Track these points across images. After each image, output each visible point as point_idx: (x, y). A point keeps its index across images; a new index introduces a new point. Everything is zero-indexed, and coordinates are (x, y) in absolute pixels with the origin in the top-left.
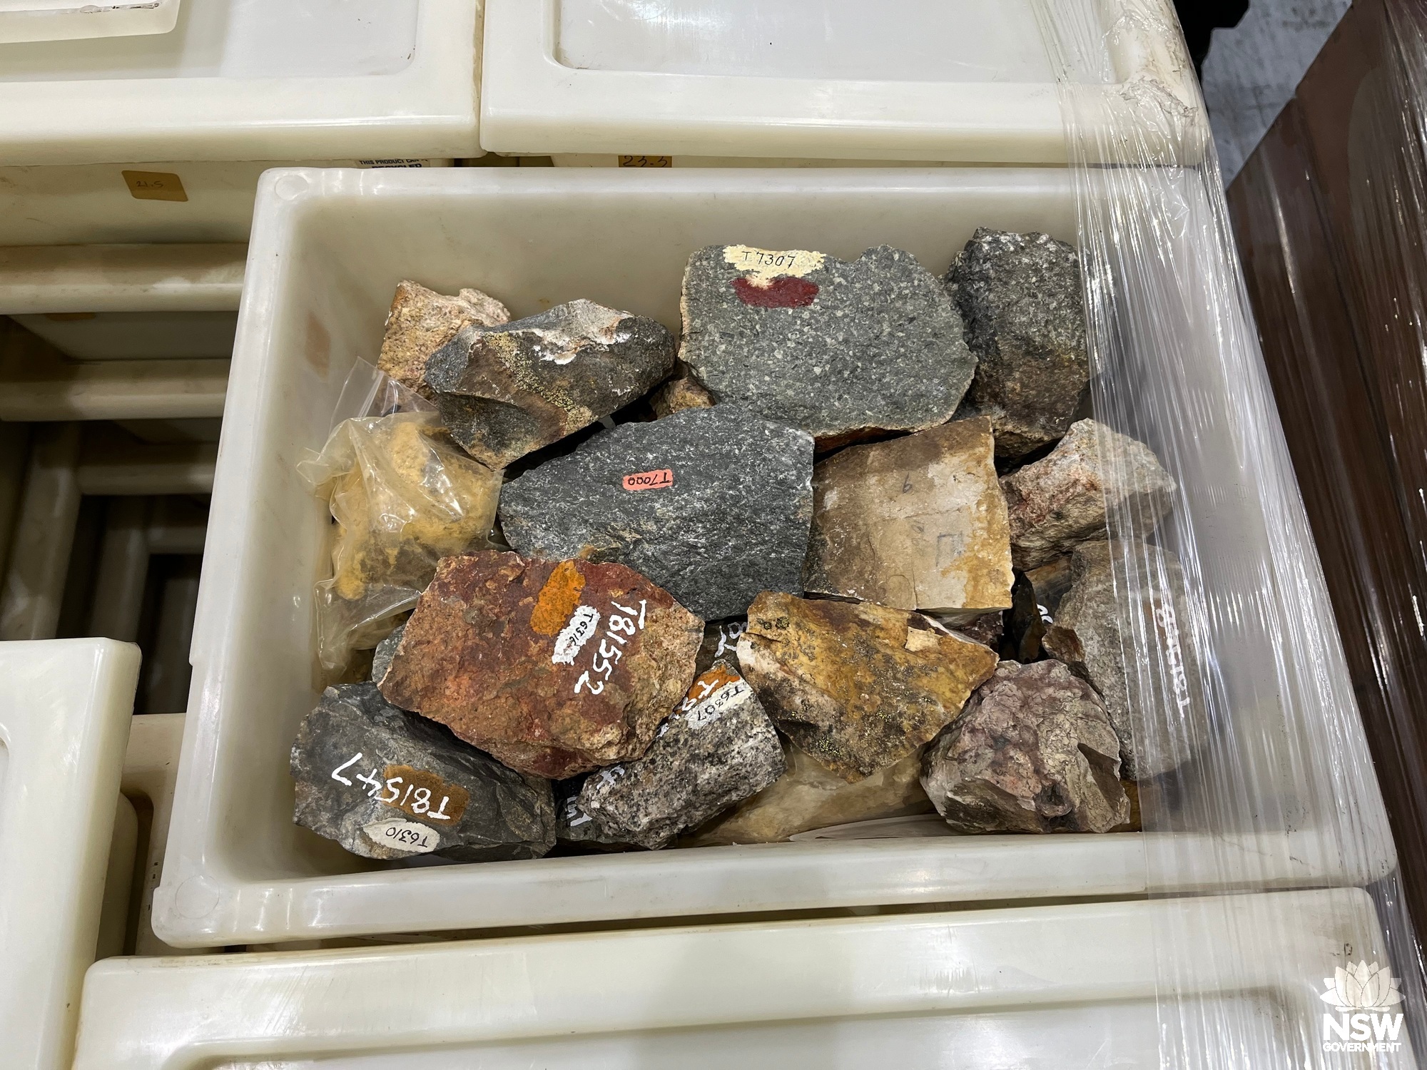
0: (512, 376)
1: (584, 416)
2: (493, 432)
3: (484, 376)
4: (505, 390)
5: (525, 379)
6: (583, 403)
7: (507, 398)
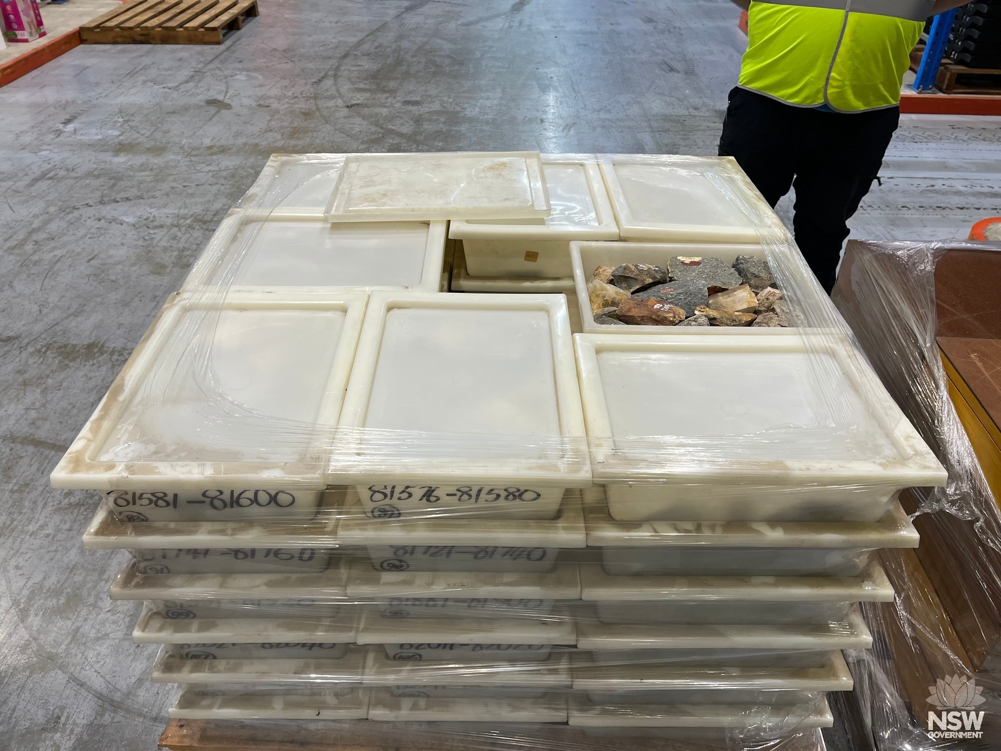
0: (633, 272)
1: (651, 281)
2: (628, 286)
3: (627, 272)
4: (632, 274)
5: (636, 272)
6: (650, 278)
7: (632, 276)
